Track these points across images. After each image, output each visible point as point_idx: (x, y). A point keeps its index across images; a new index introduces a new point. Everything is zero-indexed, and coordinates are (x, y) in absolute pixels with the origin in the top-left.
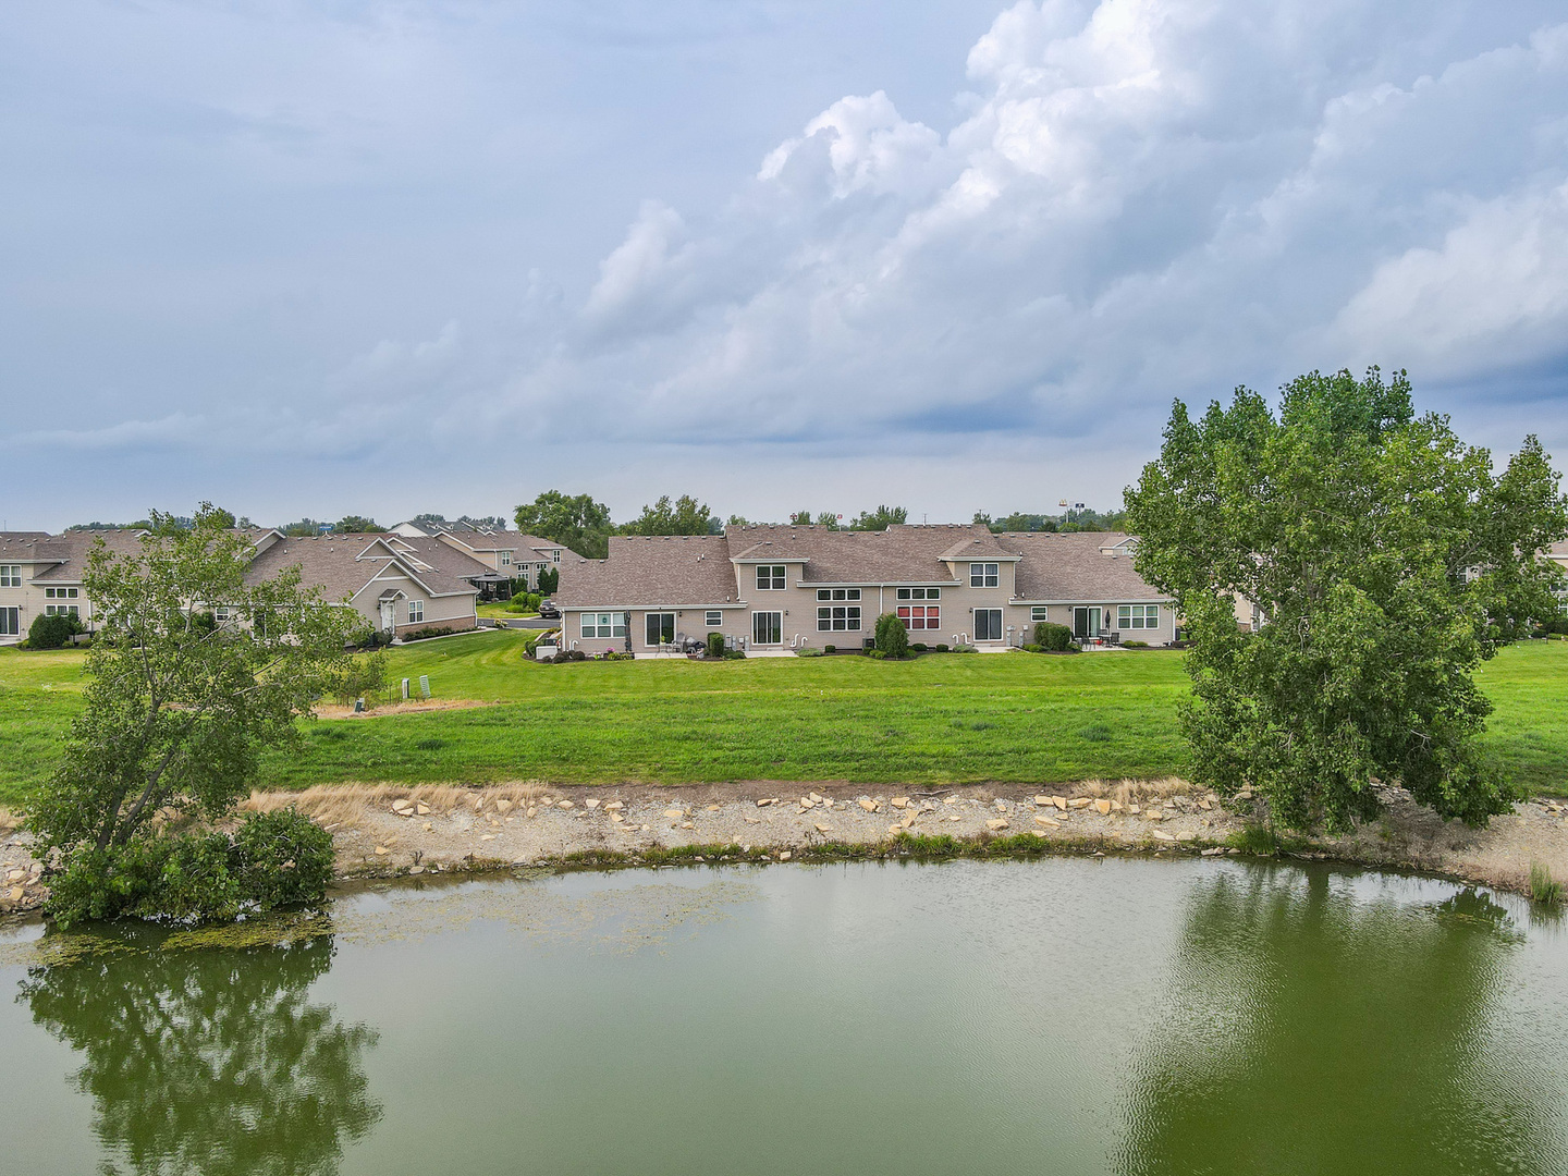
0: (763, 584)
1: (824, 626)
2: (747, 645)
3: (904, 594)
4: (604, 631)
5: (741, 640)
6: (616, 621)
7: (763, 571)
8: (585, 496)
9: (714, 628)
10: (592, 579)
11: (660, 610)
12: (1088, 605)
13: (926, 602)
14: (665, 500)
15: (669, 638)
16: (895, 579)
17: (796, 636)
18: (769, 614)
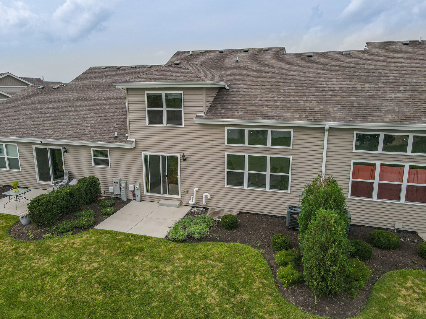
2: (137, 193)
5: (131, 187)
6: (9, 153)
9: (102, 171)
11: (48, 144)
16: (354, 118)
17: (195, 191)
18: (163, 157)
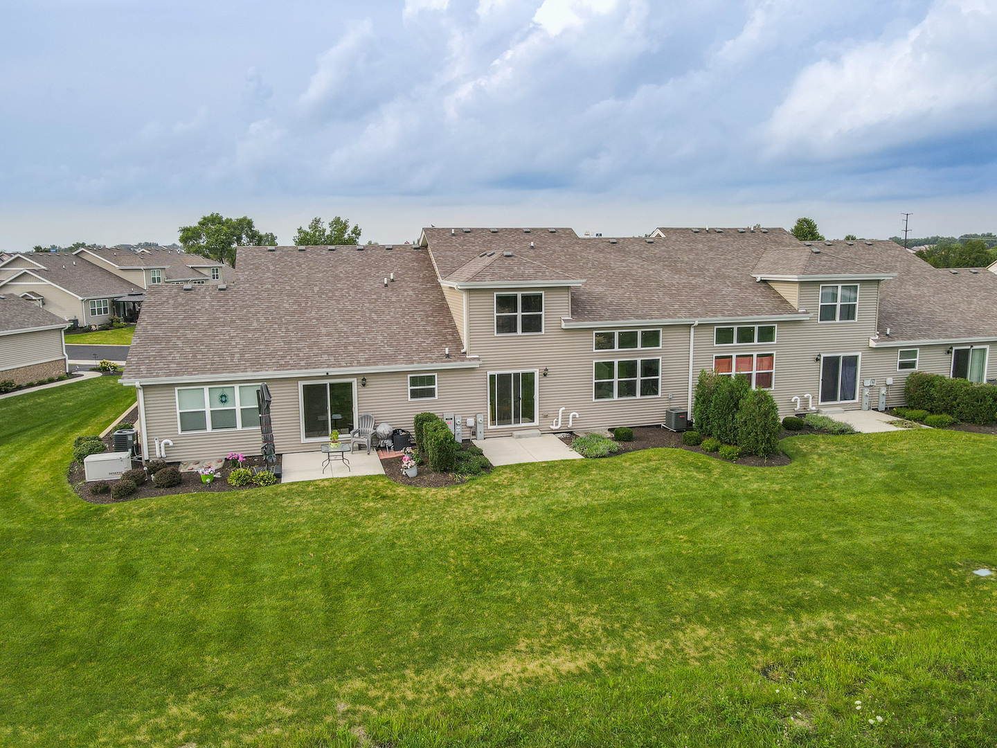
0: (506, 326)
1: (603, 391)
2: (480, 429)
3: (724, 335)
4: (223, 420)
5: (471, 422)
6: (242, 401)
7: (506, 302)
8: (245, 219)
9: (424, 406)
10: (203, 320)
11: (328, 376)
12: (972, 344)
13: (756, 348)
14: (317, 221)
15: (345, 424)
16: (714, 313)
17: (560, 411)
18: (516, 375)
